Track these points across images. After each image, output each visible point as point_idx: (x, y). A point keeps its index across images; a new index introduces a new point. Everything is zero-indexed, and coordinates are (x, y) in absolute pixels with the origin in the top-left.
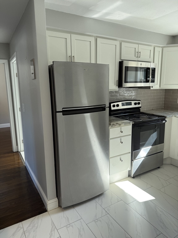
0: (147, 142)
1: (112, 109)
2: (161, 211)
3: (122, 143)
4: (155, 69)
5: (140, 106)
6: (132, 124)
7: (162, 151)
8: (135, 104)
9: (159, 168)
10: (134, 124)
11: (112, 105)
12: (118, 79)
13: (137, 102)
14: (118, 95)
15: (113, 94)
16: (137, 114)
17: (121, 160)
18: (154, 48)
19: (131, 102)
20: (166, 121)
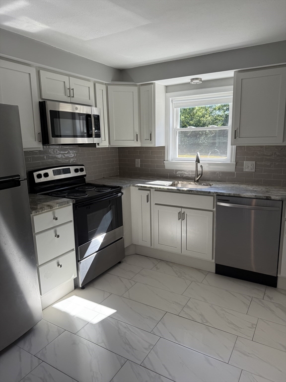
0: (99, 228)
1: (36, 182)
2: (125, 328)
3: (58, 236)
4: (98, 116)
5: (84, 173)
6: (72, 204)
7: (122, 238)
8: (76, 171)
9: (120, 263)
10: (76, 203)
11: (35, 174)
12: (40, 131)
13: (79, 167)
14: (45, 157)
15: (36, 156)
16: (80, 187)
17: (58, 265)
18: (95, 85)
19: (69, 168)
20: (122, 194)
